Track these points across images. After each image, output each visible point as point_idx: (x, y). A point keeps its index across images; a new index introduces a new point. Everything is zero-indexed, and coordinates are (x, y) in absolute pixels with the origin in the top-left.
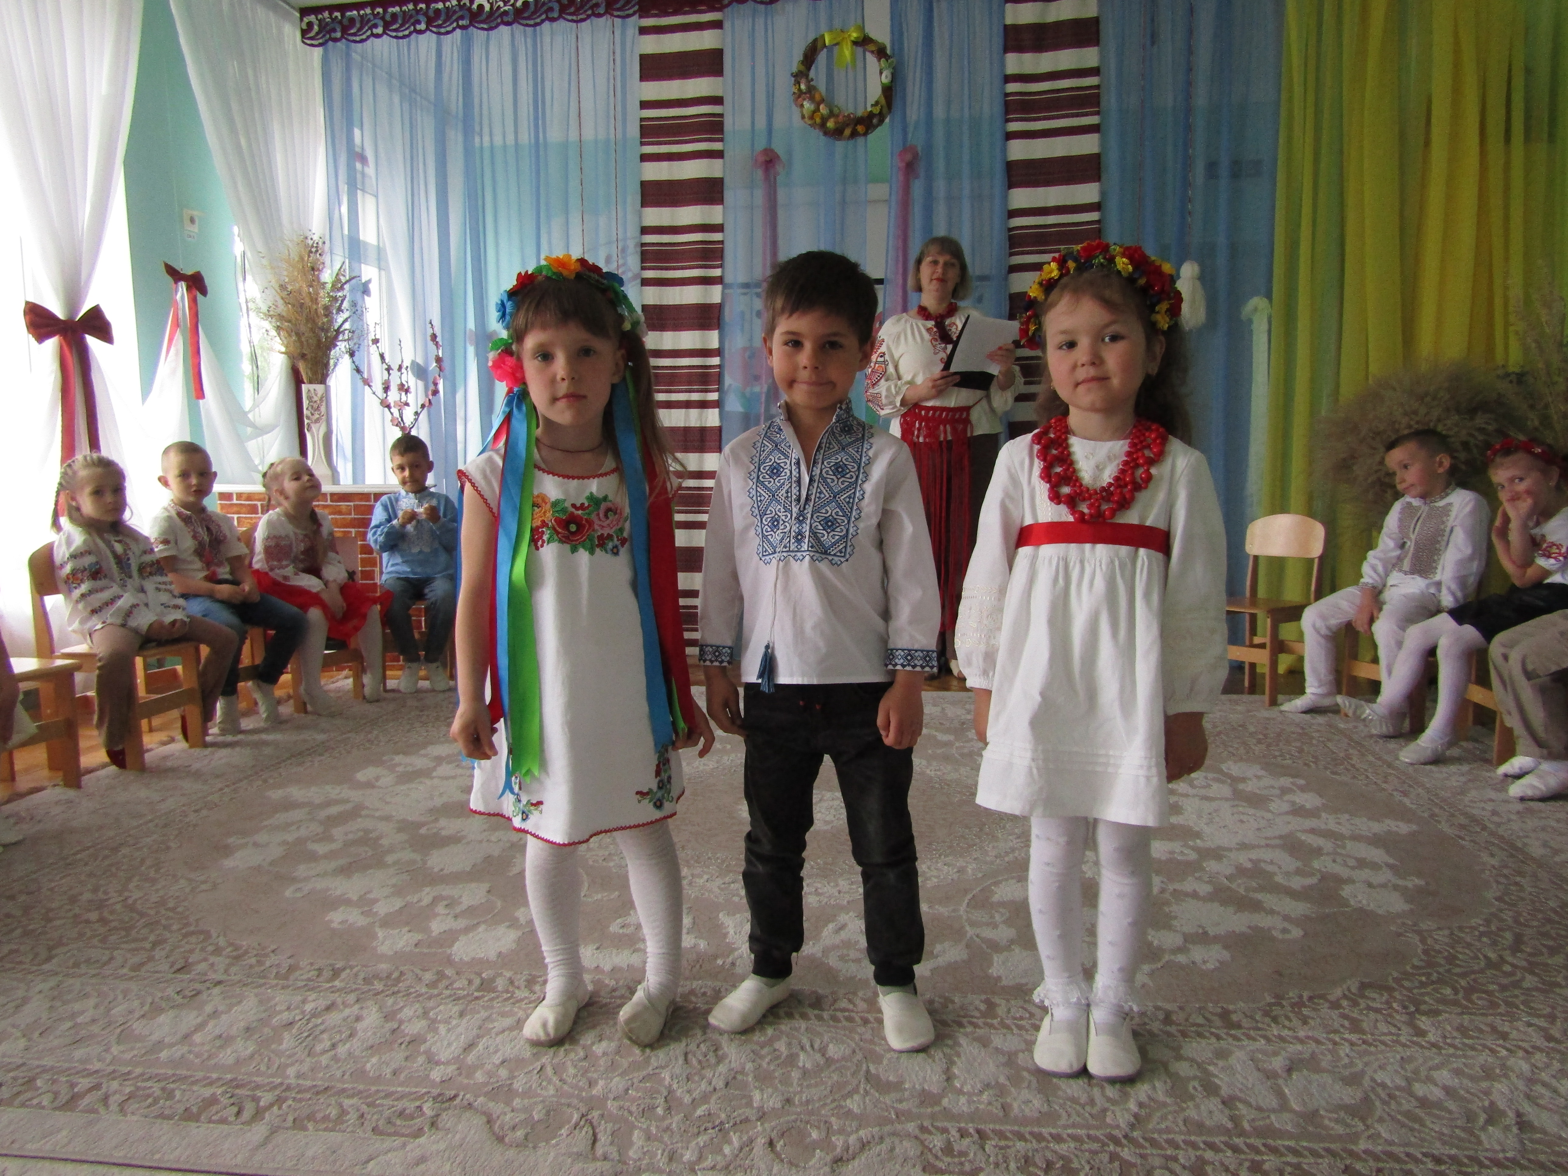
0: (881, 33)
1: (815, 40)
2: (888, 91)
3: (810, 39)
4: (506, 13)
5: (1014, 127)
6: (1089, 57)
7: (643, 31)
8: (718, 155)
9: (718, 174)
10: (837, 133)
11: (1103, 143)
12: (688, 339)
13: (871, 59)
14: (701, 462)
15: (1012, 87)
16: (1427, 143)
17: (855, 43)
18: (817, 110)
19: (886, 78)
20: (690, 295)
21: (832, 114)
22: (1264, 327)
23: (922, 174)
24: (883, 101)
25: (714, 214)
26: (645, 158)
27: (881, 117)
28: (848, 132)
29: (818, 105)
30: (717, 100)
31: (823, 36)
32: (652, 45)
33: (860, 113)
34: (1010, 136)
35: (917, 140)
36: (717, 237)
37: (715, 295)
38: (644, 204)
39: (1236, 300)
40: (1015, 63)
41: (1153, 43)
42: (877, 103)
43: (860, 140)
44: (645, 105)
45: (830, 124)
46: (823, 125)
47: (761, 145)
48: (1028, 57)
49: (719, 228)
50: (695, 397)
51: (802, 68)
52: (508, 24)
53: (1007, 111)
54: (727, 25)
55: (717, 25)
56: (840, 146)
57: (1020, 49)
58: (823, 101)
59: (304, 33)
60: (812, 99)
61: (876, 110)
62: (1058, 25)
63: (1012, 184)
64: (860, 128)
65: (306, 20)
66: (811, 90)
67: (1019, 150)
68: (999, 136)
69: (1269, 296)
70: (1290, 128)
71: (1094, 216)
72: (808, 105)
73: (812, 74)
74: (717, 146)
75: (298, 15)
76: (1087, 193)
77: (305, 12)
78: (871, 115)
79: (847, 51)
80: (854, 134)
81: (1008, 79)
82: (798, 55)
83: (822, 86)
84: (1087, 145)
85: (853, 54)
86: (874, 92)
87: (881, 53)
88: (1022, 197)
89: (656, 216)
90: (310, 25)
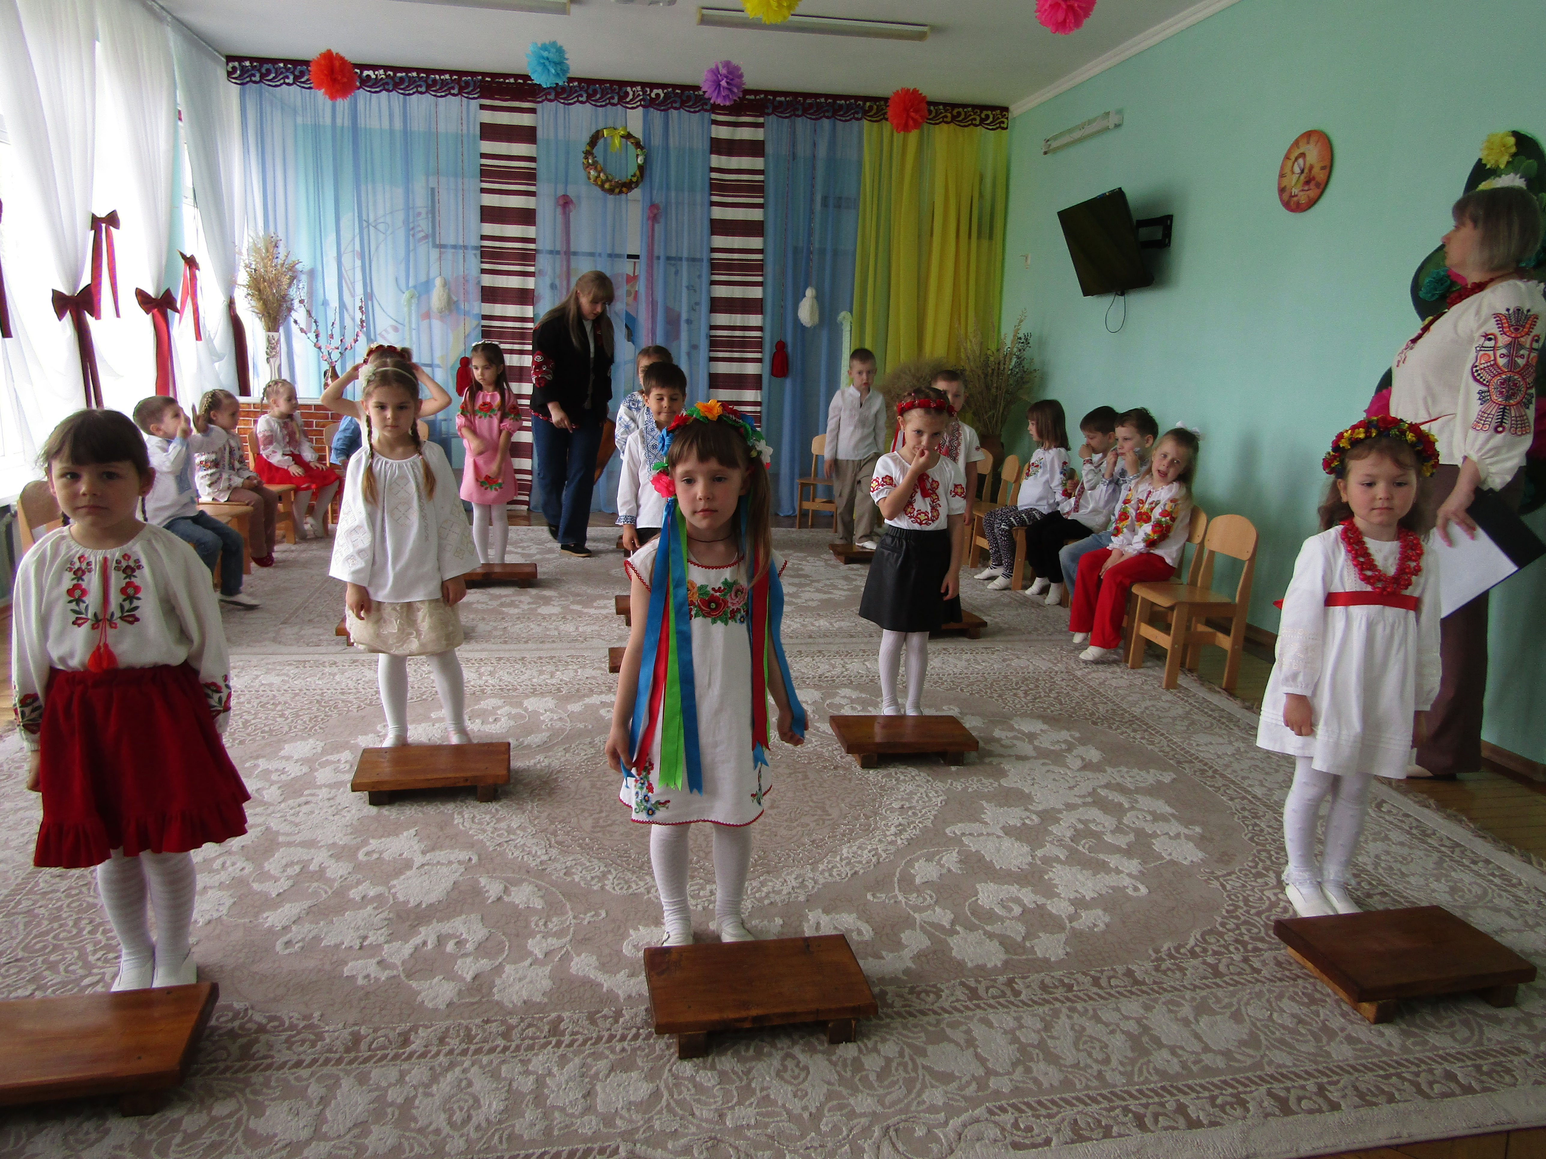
0: (638, 133)
1: (598, 132)
2: (641, 168)
3: (594, 131)
4: (387, 84)
5: (715, 199)
6: (758, 163)
7: (483, 107)
8: (532, 194)
9: (532, 206)
10: (611, 191)
11: (765, 214)
12: (512, 310)
13: (631, 148)
14: (520, 388)
15: (714, 175)
16: (932, 235)
17: (622, 137)
18: (598, 177)
19: (640, 160)
20: (514, 282)
21: (607, 180)
22: (848, 328)
23: (662, 220)
24: (638, 173)
25: (530, 231)
26: (483, 191)
27: (637, 184)
28: (617, 190)
29: (599, 173)
30: (532, 159)
31: (602, 130)
32: (488, 117)
33: (624, 180)
34: (713, 204)
35: (659, 198)
36: (532, 246)
37: (530, 283)
38: (483, 220)
39: (834, 312)
40: (716, 161)
41: (794, 159)
42: (634, 175)
43: (623, 196)
44: (484, 156)
45: (607, 186)
46: (602, 186)
47: (560, 193)
48: (723, 158)
49: (532, 241)
50: (517, 347)
51: (588, 148)
52: (388, 91)
53: (711, 189)
54: (539, 111)
55: (533, 111)
56: (611, 197)
57: (719, 153)
58: (602, 170)
59: (229, 74)
60: (596, 169)
61: (634, 179)
62: (741, 141)
63: (713, 233)
64: (624, 189)
65: (231, 65)
66: (595, 163)
67: (718, 213)
68: (707, 203)
69: (851, 312)
70: (864, 219)
71: (759, 257)
72: (592, 172)
73: (594, 151)
74: (532, 188)
75: (224, 60)
76: (755, 242)
77: (230, 59)
78: (631, 182)
79: (617, 141)
80: (621, 192)
81: (713, 170)
82: (586, 138)
83: (600, 160)
84: (756, 215)
85: (620, 143)
86: (633, 169)
87: (638, 145)
88: (719, 241)
89: (490, 229)
90: (234, 68)
